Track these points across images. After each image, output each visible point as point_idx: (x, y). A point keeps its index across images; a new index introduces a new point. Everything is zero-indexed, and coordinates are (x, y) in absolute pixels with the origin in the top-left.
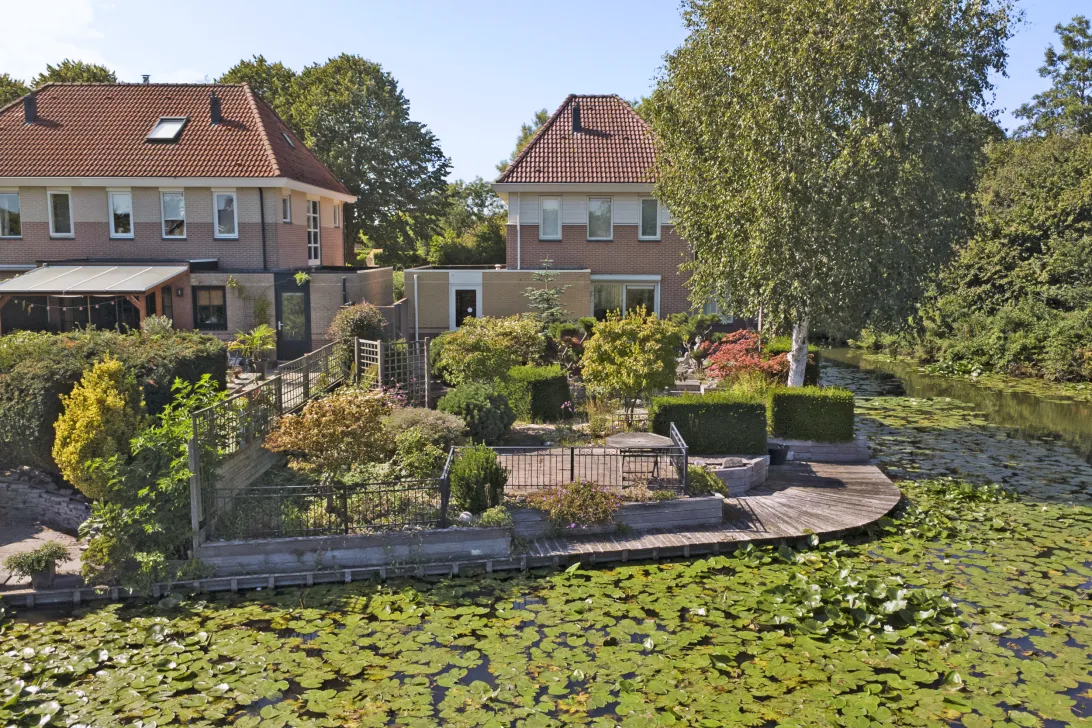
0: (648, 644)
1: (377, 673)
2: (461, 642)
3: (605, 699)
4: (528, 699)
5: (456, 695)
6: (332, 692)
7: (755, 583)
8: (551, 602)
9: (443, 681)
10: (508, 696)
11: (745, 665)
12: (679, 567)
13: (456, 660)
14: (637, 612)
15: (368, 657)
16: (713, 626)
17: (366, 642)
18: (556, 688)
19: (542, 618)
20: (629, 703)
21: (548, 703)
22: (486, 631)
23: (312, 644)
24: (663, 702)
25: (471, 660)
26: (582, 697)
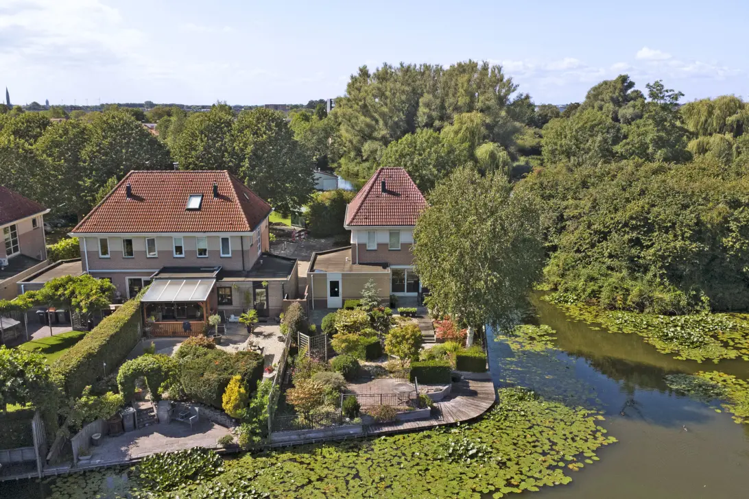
0: (402, 466)
1: (330, 476)
2: (350, 466)
3: (389, 483)
4: (369, 484)
5: (352, 482)
6: (319, 482)
7: (436, 442)
8: (375, 450)
9: (348, 478)
10: (365, 483)
11: (427, 472)
12: (414, 435)
13: (350, 472)
14: (400, 454)
15: (326, 471)
16: (420, 459)
17: (324, 466)
18: (377, 480)
19: (373, 457)
20: (395, 484)
21: (375, 485)
22: (357, 462)
23: (310, 467)
24: (404, 484)
25: (354, 472)
26: (383, 483)
